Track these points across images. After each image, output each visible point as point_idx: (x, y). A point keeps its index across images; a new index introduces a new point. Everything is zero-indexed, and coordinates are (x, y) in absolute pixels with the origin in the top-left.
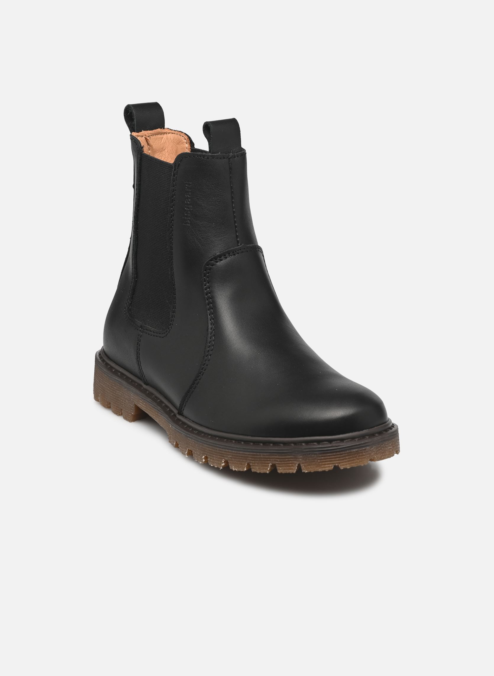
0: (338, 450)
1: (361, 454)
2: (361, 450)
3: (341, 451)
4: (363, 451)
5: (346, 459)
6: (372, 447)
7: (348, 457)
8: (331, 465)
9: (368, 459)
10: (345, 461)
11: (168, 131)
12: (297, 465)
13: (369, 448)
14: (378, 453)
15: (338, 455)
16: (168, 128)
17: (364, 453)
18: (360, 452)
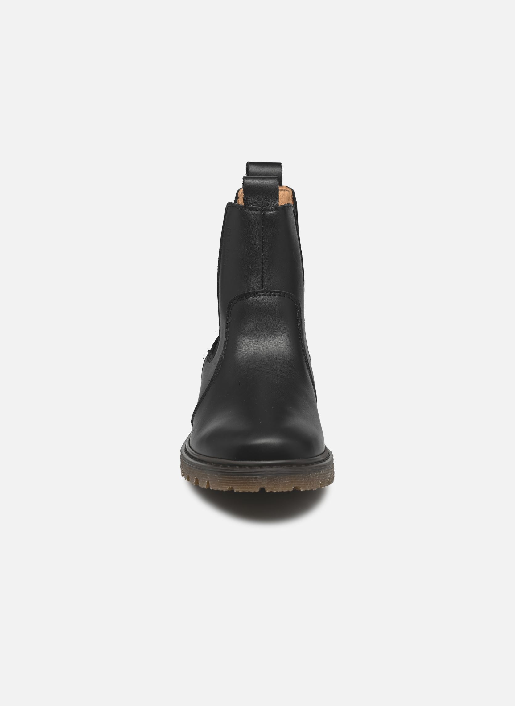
0: (232, 474)
1: (251, 482)
2: (251, 478)
3: (235, 475)
4: (254, 479)
5: (238, 483)
6: (263, 477)
7: (240, 482)
8: (226, 487)
9: (258, 487)
10: (237, 484)
11: (285, 189)
12: (207, 482)
13: (260, 478)
14: (269, 483)
15: (232, 478)
16: (287, 186)
17: (255, 480)
18: (251, 479)
